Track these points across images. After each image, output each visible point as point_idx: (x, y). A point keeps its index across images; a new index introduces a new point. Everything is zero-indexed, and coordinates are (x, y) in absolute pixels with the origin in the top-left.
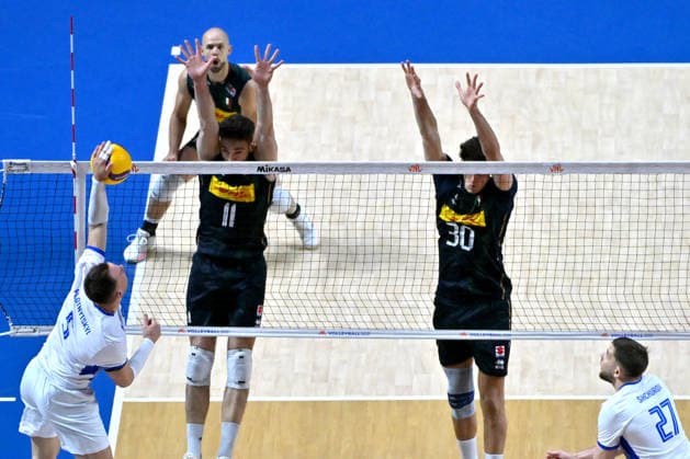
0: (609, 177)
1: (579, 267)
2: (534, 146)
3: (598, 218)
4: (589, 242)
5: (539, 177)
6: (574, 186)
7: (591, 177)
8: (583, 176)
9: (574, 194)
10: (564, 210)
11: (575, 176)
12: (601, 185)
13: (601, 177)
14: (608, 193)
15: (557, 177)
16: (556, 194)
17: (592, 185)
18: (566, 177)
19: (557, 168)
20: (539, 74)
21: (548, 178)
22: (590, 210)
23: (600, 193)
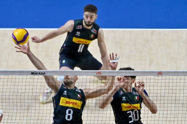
0: (183, 77)
1: (169, 116)
2: (150, 64)
3: (177, 95)
4: (173, 105)
5: (152, 77)
6: (167, 81)
7: (175, 77)
8: (171, 77)
9: (167, 84)
10: (163, 91)
11: (168, 77)
12: (179, 81)
13: (179, 77)
14: (182, 84)
15: (160, 77)
16: (159, 84)
17: (175, 81)
18: (164, 77)
19: (160, 73)
20: (152, 33)
21: (156, 77)
22: (174, 91)
23: (178, 84)
